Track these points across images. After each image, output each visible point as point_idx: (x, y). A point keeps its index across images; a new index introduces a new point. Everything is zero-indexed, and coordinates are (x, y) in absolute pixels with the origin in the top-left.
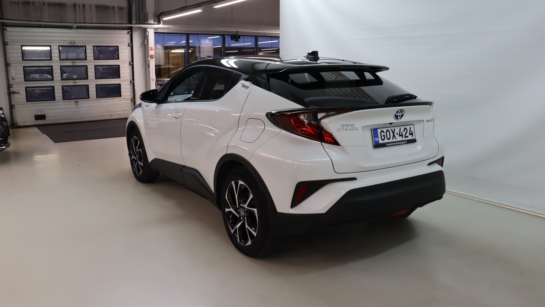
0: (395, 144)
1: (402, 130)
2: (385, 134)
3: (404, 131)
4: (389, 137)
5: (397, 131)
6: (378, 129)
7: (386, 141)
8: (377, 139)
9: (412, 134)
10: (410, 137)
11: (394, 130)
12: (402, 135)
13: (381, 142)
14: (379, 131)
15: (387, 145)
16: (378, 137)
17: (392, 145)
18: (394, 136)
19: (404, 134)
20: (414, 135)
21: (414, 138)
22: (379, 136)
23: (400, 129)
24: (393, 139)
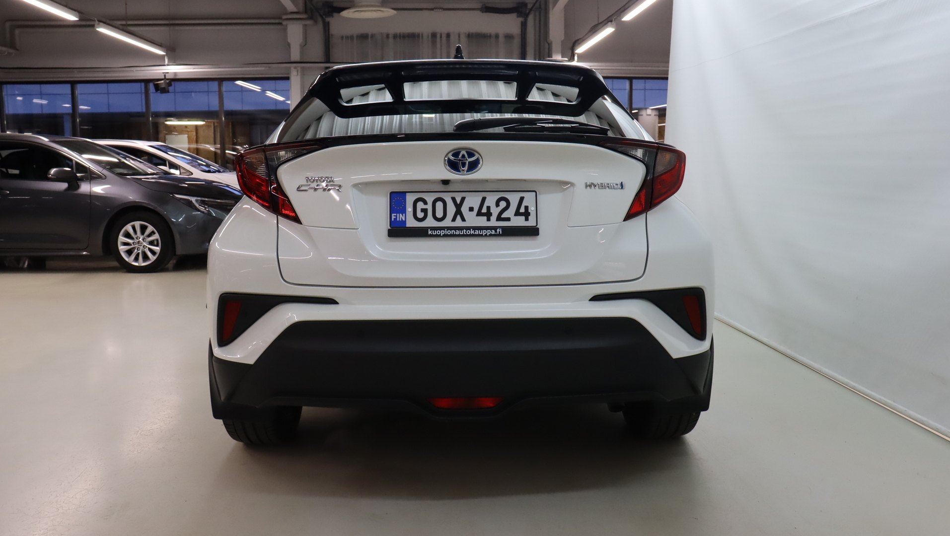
0: (458, 232)
1: (491, 200)
2: (429, 207)
3: (497, 205)
4: (439, 214)
5: (473, 201)
6: (407, 194)
7: (430, 222)
8: (401, 217)
9: (527, 214)
10: (519, 222)
11: (463, 199)
12: (488, 215)
13: (411, 223)
14: (410, 199)
15: (430, 232)
16: (403, 211)
17: (445, 236)
18: (459, 212)
19: (495, 211)
20: (532, 218)
21: (531, 222)
22: (410, 209)
23: (484, 199)
24: (454, 220)
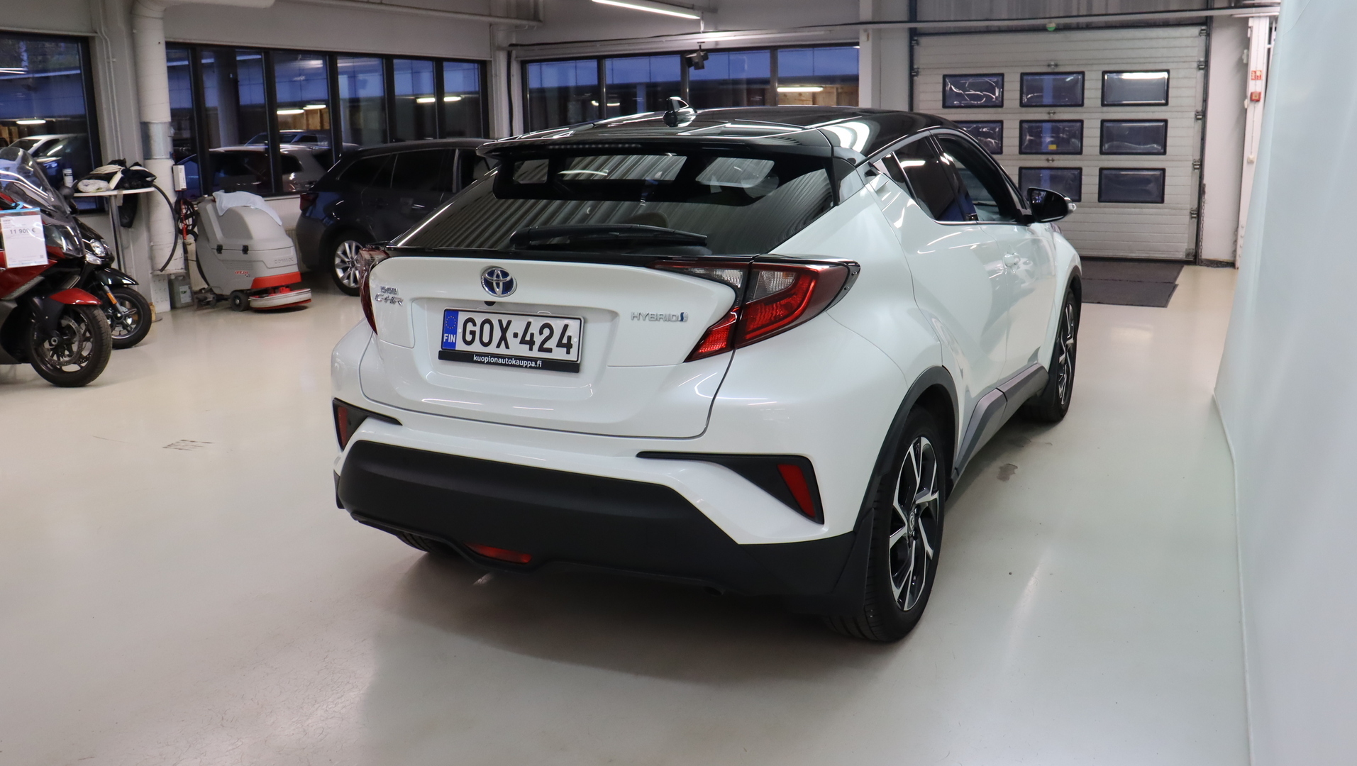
0: (500, 361)
1: (534, 329)
2: (477, 329)
3: (541, 333)
4: (486, 339)
5: (518, 326)
6: (459, 312)
7: (477, 347)
8: (452, 338)
9: (568, 346)
10: (559, 354)
11: (509, 323)
12: (531, 343)
13: (461, 346)
14: (462, 318)
15: (475, 358)
16: (454, 332)
17: (489, 363)
18: (503, 338)
19: (538, 340)
20: (574, 350)
21: (572, 357)
22: (460, 330)
23: (529, 324)
24: (498, 346)
